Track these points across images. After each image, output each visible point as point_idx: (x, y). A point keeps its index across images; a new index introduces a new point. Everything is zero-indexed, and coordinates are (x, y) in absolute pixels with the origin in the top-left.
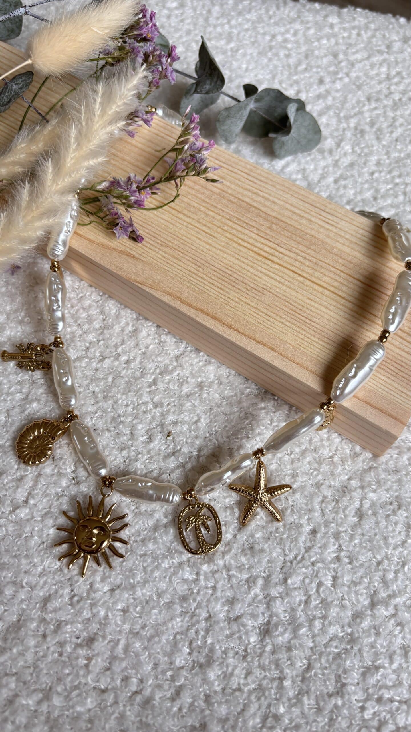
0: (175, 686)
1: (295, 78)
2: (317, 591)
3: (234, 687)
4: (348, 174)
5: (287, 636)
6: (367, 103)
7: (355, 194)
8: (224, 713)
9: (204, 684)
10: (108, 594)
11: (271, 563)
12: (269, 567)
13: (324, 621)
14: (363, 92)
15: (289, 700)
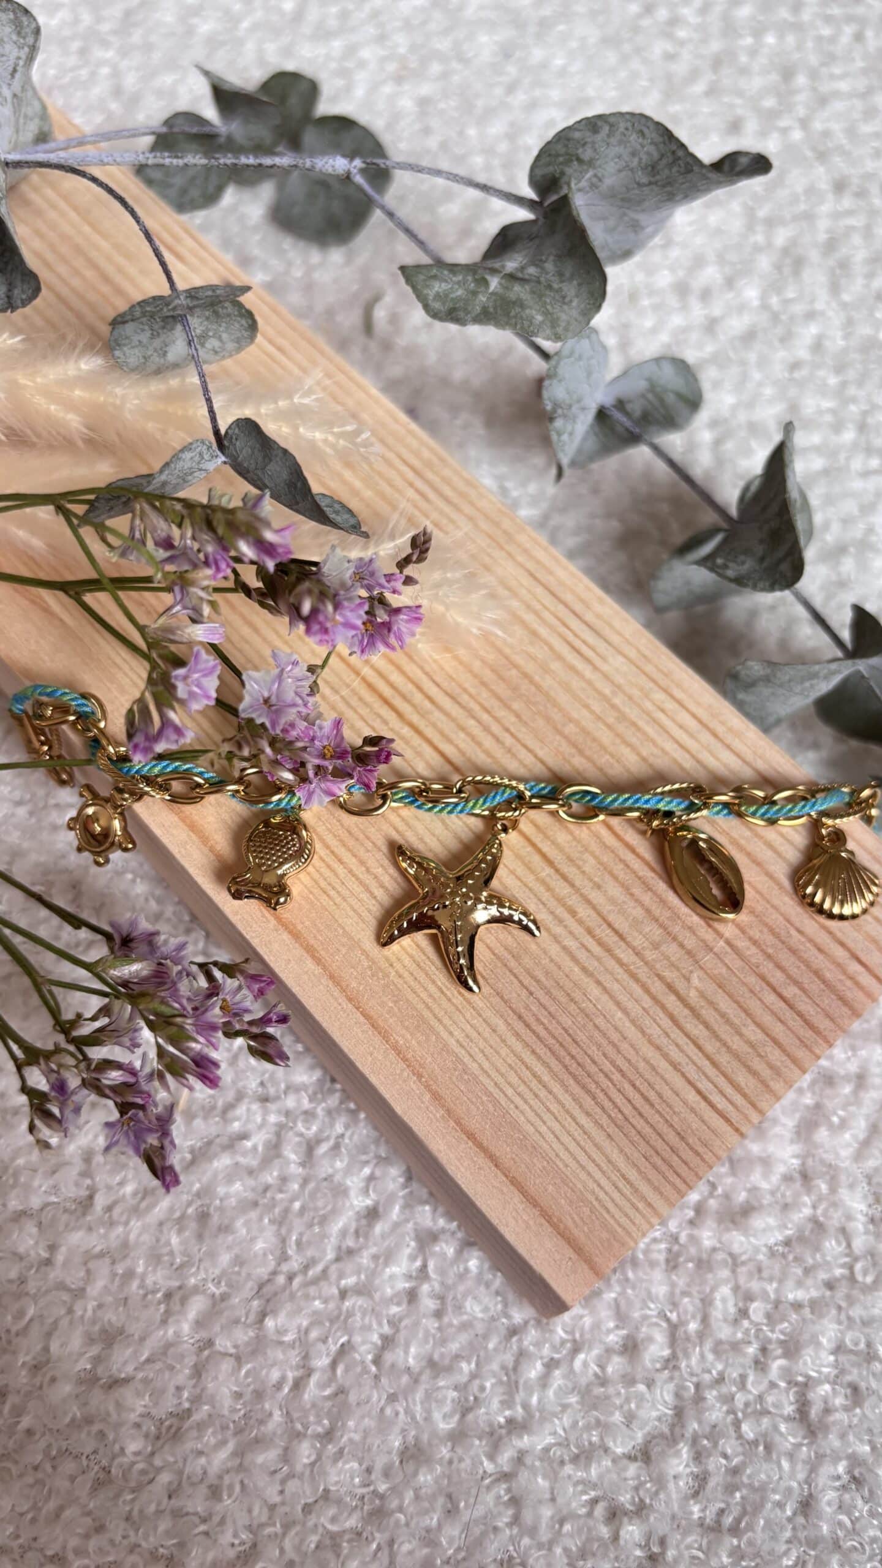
2: (334, 1365)
5: (222, 1459)
11: (243, 1264)
12: (233, 1273)
13: (324, 1446)
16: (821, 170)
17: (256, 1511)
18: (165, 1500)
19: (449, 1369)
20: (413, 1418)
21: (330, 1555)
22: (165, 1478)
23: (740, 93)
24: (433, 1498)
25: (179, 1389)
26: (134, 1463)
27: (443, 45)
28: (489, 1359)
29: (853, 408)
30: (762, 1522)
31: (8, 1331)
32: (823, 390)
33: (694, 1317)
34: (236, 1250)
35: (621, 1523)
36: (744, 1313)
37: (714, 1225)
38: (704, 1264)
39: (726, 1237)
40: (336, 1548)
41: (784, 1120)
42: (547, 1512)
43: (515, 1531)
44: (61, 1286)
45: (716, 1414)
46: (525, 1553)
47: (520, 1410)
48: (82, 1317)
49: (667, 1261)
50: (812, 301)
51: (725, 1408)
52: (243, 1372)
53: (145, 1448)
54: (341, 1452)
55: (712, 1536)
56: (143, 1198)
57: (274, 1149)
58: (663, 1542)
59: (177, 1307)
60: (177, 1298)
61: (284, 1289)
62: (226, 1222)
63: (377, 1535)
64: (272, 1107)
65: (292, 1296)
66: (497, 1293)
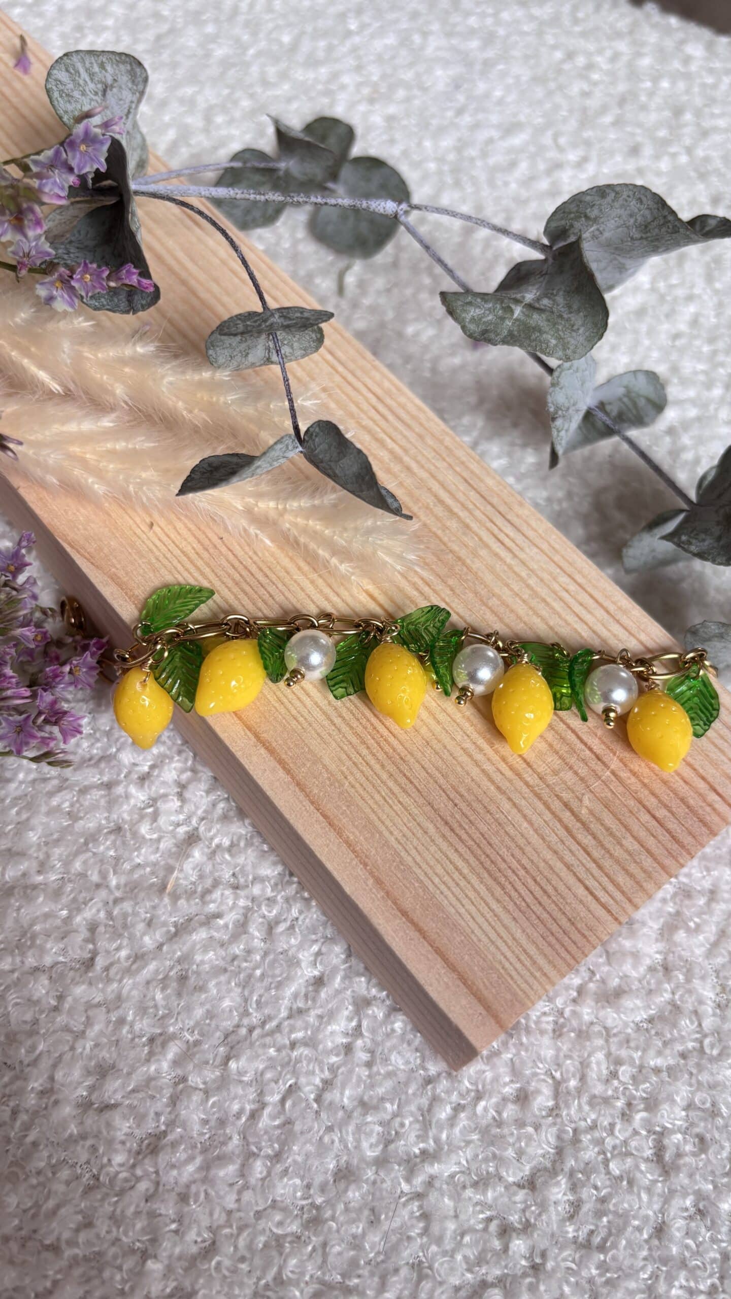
13: (273, 1165)
16: (701, 187)
17: (216, 1216)
18: (142, 1204)
19: (376, 1108)
20: (346, 1147)
21: (274, 1253)
22: (143, 1186)
23: (639, 125)
24: (360, 1210)
25: (158, 1114)
26: (118, 1173)
27: (408, 75)
28: (408, 1102)
29: (721, 371)
30: (624, 1242)
31: (21, 1062)
32: (698, 356)
33: (574, 1076)
34: (208, 1006)
35: (510, 1237)
36: (614, 1075)
37: (593, 1004)
38: (583, 1035)
39: (602, 1014)
40: (280, 1246)
41: (651, 923)
42: (451, 1226)
43: (425, 1239)
44: (67, 1029)
45: (590, 1154)
46: (432, 1258)
47: (431, 1142)
48: (81, 1053)
49: (554, 1031)
50: (692, 286)
51: (596, 1150)
52: (210, 1102)
53: (128, 1160)
54: (286, 1172)
55: (583, 1252)
56: (134, 962)
57: (242, 927)
58: (543, 1255)
59: (159, 1049)
60: (159, 1041)
61: (246, 1039)
62: (201, 983)
63: (314, 1238)
64: (242, 893)
65: (252, 1045)
66: (417, 1050)
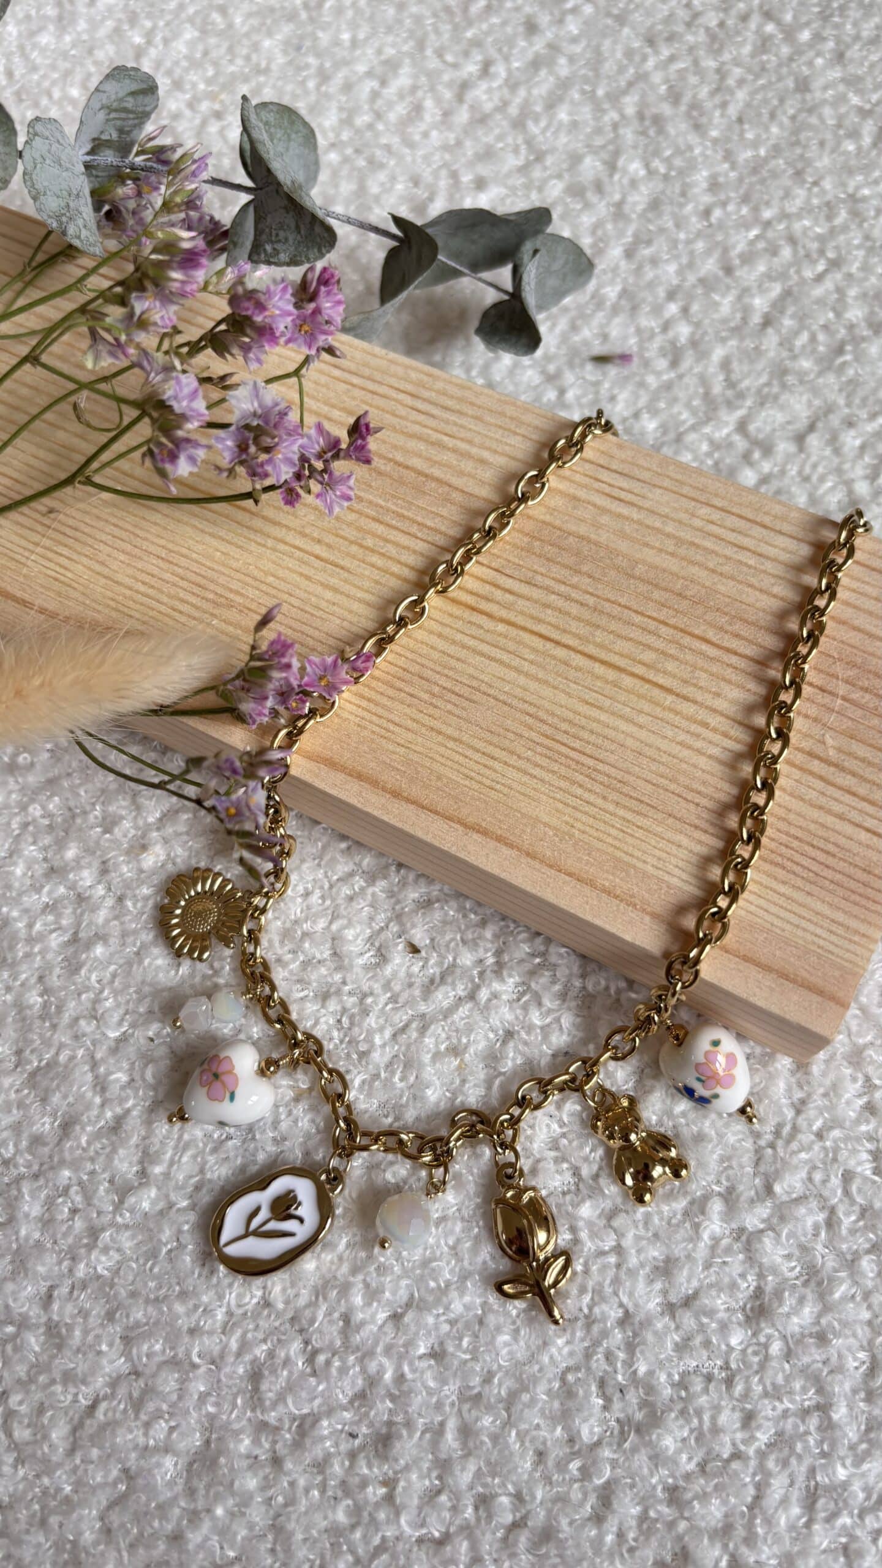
0: (595, 1490)
1: (469, 34)
2: (847, 1192)
3: (725, 1456)
4: (651, 227)
5: (808, 1312)
6: (649, 50)
7: (680, 272)
8: (719, 1515)
9: (656, 1466)
10: (389, 1329)
11: (729, 1158)
12: (726, 1169)
14: (633, 28)
15: (852, 1447)
